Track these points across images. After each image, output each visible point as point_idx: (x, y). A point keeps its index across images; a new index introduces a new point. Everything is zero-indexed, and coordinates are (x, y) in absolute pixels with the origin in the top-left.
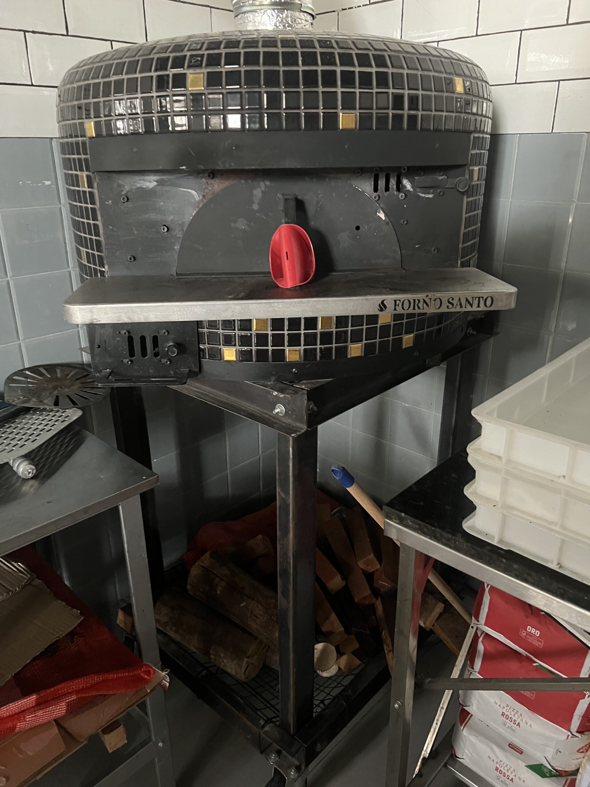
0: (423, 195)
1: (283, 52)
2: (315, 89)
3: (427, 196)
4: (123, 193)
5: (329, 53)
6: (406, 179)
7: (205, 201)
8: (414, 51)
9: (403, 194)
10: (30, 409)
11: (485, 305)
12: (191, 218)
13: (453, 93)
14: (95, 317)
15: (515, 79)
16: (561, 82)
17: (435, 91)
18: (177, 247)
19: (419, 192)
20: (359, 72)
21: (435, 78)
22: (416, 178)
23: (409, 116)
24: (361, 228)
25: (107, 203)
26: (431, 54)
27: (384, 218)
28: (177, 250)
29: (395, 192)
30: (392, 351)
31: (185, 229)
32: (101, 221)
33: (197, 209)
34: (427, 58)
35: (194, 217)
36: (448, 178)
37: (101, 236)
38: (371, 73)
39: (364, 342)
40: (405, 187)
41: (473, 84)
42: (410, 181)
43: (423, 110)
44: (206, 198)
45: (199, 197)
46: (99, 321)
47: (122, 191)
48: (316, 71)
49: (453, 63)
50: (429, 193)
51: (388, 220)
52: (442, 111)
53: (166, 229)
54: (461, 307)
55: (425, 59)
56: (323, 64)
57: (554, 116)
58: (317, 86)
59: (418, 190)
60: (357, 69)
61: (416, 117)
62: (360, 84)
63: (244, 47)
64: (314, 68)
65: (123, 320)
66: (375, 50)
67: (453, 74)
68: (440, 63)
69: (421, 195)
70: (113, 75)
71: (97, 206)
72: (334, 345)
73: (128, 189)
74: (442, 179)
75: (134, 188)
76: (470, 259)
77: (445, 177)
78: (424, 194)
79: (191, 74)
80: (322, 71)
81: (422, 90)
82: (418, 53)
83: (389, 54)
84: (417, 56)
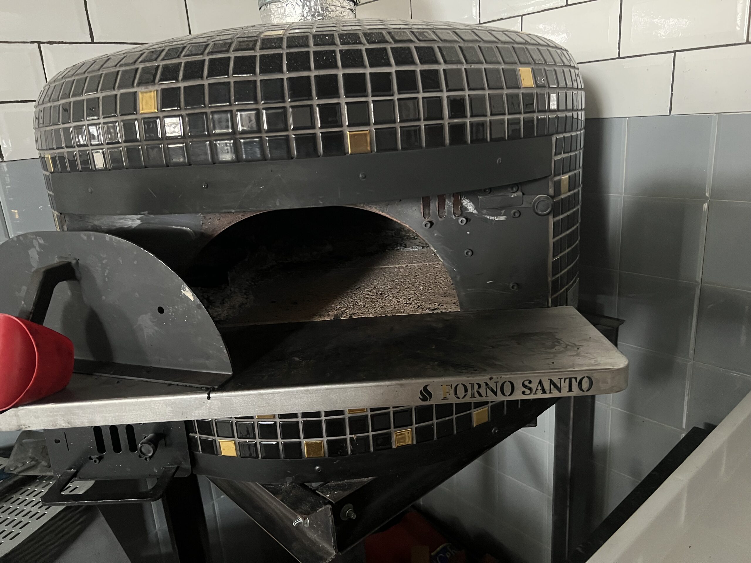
0: (492, 218)
1: (261, 56)
2: (309, 102)
3: (497, 219)
5: (326, 52)
6: (467, 199)
8: (456, 38)
9: (464, 219)
10: (34, 478)
11: (581, 389)
13: (519, 88)
14: (23, 422)
15: (618, 52)
16: (677, 53)
17: (489, 88)
19: (485, 215)
20: (370, 74)
21: (487, 71)
22: (480, 197)
23: (452, 127)
26: (483, 40)
29: (453, 217)
30: (457, 433)
34: (476, 46)
36: (523, 194)
38: (390, 74)
39: (415, 426)
40: (466, 209)
41: (548, 73)
42: (471, 201)
43: (472, 116)
46: (29, 427)
48: (308, 77)
49: (516, 49)
50: (499, 215)
52: (504, 114)
54: (544, 392)
55: (473, 48)
56: (316, 68)
57: (672, 94)
58: (310, 98)
59: (485, 211)
60: (368, 71)
61: (462, 126)
62: (373, 91)
63: (210, 53)
64: (305, 74)
65: (60, 425)
66: (396, 41)
67: (516, 63)
68: (496, 50)
69: (488, 217)
72: (371, 434)
74: (515, 197)
76: (567, 290)
77: (520, 193)
78: (494, 216)
79: (142, 93)
80: (315, 76)
81: (470, 89)
82: (462, 41)
83: (417, 45)
84: (460, 45)
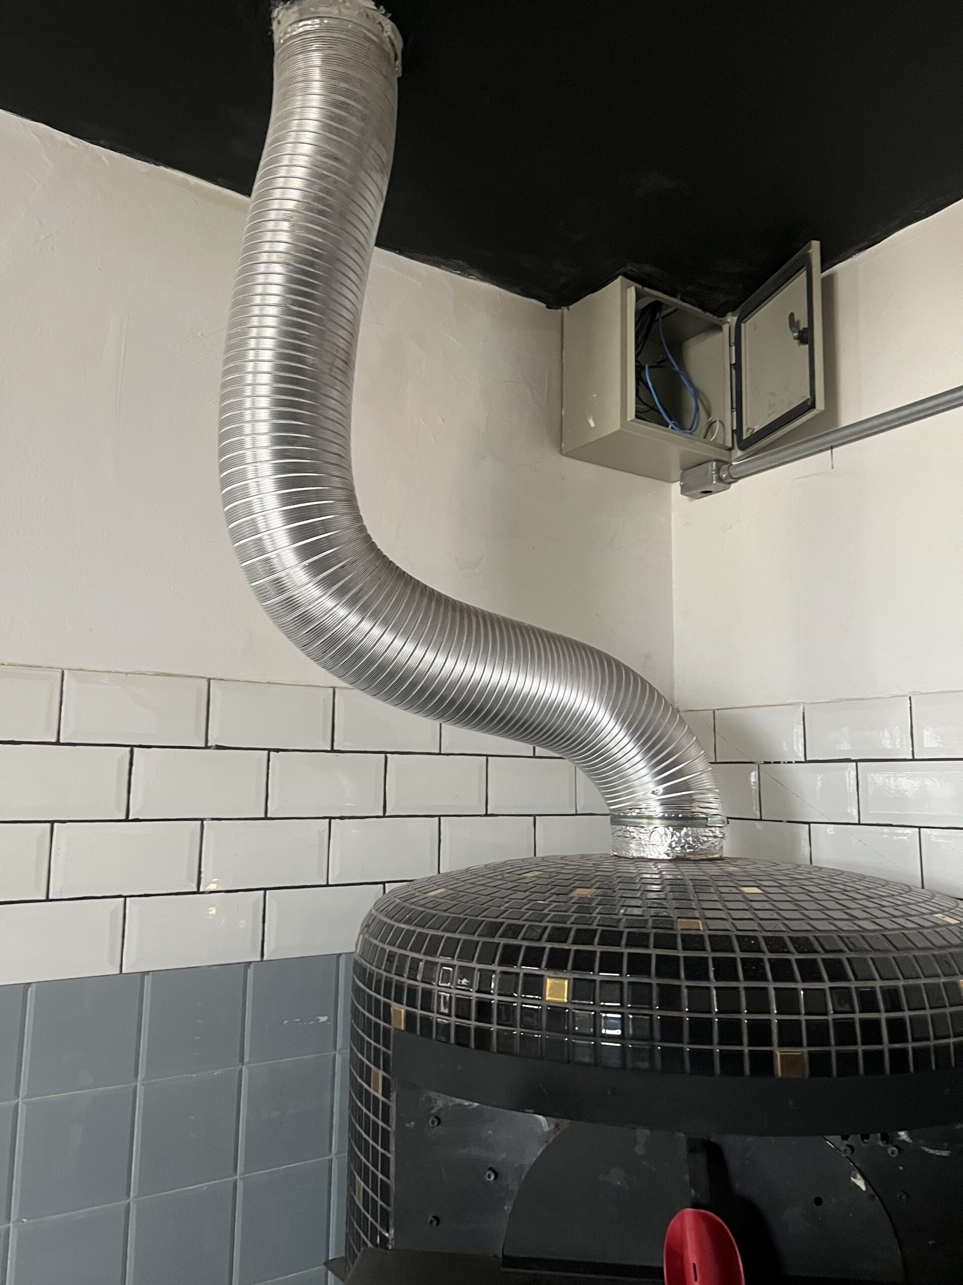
0: (932, 1151)
1: (685, 957)
2: (737, 1016)
3: (938, 1153)
4: (433, 1111)
5: (755, 960)
7: (559, 1133)
9: (895, 1148)
12: (534, 1159)
17: (931, 1008)
18: (508, 1207)
19: (923, 1146)
20: (803, 989)
21: (927, 988)
23: (893, 1053)
24: (825, 1203)
25: (407, 1125)
26: (918, 947)
27: (864, 1188)
28: (508, 1213)
29: (880, 1143)
31: (523, 1177)
32: (394, 1154)
33: (545, 1146)
34: (911, 955)
35: (539, 1159)
37: (391, 1177)
38: (823, 991)
40: (897, 1135)
43: (914, 1040)
44: (560, 1128)
45: (549, 1125)
47: (432, 1108)
48: (737, 989)
49: (954, 955)
50: (941, 1149)
51: (872, 1192)
52: (948, 1037)
53: (493, 1177)
55: (908, 958)
56: (746, 978)
58: (739, 1011)
59: (921, 1141)
60: (801, 986)
61: (904, 1052)
62: (806, 1009)
63: (628, 945)
64: (733, 984)
66: (826, 951)
67: (956, 974)
68: (932, 959)
69: (927, 1150)
70: (441, 955)
71: (392, 1129)
73: (441, 1106)
75: (450, 1104)
78: (934, 1149)
79: (550, 977)
80: (745, 988)
81: (910, 1010)
82: (895, 949)
83: (849, 956)
84: (894, 955)
